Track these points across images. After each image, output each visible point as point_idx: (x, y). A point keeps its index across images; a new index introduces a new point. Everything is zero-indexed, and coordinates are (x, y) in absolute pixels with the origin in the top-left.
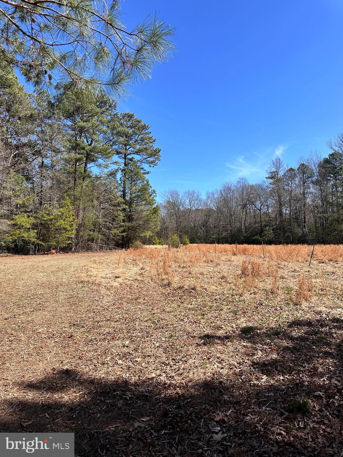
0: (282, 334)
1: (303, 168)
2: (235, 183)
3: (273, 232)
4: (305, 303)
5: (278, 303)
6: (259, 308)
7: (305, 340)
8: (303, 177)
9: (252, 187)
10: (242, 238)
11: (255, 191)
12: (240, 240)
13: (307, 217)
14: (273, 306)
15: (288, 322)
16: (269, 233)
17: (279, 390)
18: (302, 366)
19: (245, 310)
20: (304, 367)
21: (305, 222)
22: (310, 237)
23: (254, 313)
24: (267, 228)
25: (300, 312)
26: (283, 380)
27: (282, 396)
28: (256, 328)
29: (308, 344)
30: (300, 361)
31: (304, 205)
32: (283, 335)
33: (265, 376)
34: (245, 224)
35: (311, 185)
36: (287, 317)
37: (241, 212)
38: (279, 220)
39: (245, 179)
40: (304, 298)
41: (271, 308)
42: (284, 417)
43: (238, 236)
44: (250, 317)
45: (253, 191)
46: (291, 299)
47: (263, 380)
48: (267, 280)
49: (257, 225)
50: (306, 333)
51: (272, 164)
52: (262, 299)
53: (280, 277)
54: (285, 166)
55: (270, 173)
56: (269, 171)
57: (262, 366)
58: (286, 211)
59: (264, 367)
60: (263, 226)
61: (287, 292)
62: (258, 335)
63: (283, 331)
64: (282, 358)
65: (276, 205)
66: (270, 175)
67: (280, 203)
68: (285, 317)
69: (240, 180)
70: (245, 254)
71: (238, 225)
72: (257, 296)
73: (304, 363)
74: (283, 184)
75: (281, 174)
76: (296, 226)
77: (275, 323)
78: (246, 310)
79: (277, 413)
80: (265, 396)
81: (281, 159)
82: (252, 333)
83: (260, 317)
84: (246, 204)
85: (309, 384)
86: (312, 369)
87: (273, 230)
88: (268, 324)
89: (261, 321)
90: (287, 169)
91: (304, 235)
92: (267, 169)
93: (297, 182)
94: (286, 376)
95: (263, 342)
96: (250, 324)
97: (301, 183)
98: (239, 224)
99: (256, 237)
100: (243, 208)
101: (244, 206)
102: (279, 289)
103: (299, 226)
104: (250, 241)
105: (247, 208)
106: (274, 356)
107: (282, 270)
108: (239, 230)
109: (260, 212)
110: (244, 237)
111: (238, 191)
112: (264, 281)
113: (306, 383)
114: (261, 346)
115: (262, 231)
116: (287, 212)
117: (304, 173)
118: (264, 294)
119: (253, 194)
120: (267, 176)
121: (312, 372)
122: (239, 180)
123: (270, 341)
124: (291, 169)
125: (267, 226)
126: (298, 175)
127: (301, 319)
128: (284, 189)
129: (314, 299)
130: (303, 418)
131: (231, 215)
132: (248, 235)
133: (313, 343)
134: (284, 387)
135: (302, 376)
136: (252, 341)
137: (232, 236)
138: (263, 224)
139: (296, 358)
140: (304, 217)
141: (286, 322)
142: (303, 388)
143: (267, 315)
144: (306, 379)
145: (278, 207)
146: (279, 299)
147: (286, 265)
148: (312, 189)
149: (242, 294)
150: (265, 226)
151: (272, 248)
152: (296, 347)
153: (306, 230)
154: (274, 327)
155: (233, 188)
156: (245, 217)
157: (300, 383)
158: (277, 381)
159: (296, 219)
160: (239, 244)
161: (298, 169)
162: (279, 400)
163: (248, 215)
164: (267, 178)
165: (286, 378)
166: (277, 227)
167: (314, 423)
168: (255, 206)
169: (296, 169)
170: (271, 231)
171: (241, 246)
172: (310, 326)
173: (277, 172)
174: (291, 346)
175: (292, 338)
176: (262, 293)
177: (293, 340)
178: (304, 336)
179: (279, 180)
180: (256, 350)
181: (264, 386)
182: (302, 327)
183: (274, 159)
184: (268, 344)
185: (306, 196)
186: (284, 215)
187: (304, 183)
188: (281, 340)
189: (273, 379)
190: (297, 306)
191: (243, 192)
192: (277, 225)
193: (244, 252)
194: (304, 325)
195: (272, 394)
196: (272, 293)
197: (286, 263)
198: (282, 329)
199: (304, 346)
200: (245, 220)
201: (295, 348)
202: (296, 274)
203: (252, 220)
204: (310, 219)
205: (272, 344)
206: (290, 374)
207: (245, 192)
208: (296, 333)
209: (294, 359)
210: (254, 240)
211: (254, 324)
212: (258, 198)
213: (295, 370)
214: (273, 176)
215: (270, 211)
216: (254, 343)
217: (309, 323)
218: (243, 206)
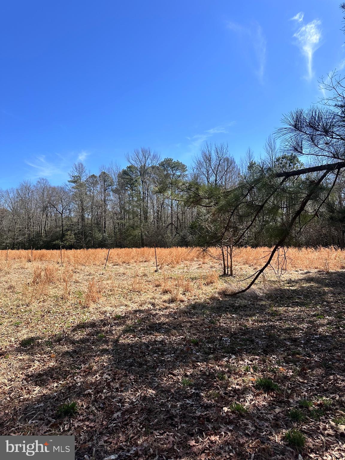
0: (64, 340)
1: (104, 176)
2: (35, 183)
3: (75, 237)
4: (93, 305)
5: (66, 309)
6: (45, 316)
7: (86, 342)
8: (104, 185)
9: (54, 189)
10: (41, 243)
11: (57, 193)
12: (39, 246)
13: (107, 223)
14: (61, 312)
15: (72, 327)
16: (71, 237)
17: (49, 399)
18: (78, 368)
19: (29, 320)
20: (80, 369)
21: (105, 227)
22: (109, 242)
23: (39, 322)
24: (69, 233)
25: (87, 315)
26: (57, 386)
27: (52, 404)
28: (39, 338)
29: (88, 345)
30: (77, 364)
31: (105, 212)
32: (66, 340)
33: (38, 387)
34: (45, 228)
35: (111, 193)
36: (72, 321)
37: (42, 215)
38: (80, 224)
39: (46, 180)
40: (91, 300)
41: (58, 315)
42: (51, 425)
43: (37, 240)
44: (33, 327)
45: (54, 194)
46: (80, 303)
47: (36, 392)
48: (60, 286)
49: (58, 229)
50: (88, 334)
51: (75, 169)
52: (51, 307)
53: (74, 282)
54: (87, 172)
55: (73, 177)
56: (72, 174)
57: (37, 377)
58: (88, 216)
59: (39, 378)
60: (65, 231)
61: (78, 296)
62: (39, 345)
63: (66, 336)
64: (60, 364)
65: (78, 210)
66: (72, 179)
67: (83, 208)
68: (71, 322)
69: (41, 180)
70: (41, 260)
71: (37, 229)
72: (45, 304)
73: (81, 365)
74: (86, 189)
75: (84, 179)
76: (97, 231)
77: (60, 329)
78: (31, 320)
79: (43, 423)
80: (34, 408)
81: (84, 165)
82: (32, 344)
83: (45, 325)
84: (47, 207)
85: (82, 384)
86: (87, 368)
87: (75, 234)
88: (52, 332)
89: (45, 330)
90: (89, 175)
91: (104, 240)
92: (70, 173)
93: (98, 189)
94: (60, 382)
95: (43, 352)
96: (32, 335)
97: (102, 190)
98: (38, 227)
99: (57, 242)
100: (44, 211)
101: (45, 209)
102: (71, 294)
103: (100, 231)
104: (50, 246)
105: (48, 211)
106: (52, 364)
107: (78, 275)
108: (39, 234)
109: (62, 216)
110: (43, 241)
111: (37, 192)
112: (56, 287)
113: (79, 384)
114: (40, 356)
115: (63, 235)
116: (90, 217)
117: (105, 181)
118: (53, 301)
119: (54, 196)
120: (70, 179)
121: (87, 371)
122: (39, 180)
123: (50, 349)
124: (94, 175)
125: (69, 231)
126: (99, 182)
127: (87, 321)
128: (86, 194)
129: (102, 300)
130: (70, 420)
131: (29, 218)
132: (49, 239)
133: (93, 343)
134: (55, 394)
135: (76, 378)
136: (31, 352)
137: (29, 240)
138: (65, 228)
139: (75, 361)
140: (105, 223)
141: (71, 327)
142: (75, 390)
143: (52, 322)
144: (79, 380)
145: (80, 211)
146: (69, 304)
147: (82, 269)
148: (113, 197)
149: (29, 304)
150: (67, 230)
151: (71, 253)
152: (76, 350)
153: (106, 235)
154: (57, 334)
155: (32, 188)
156: (45, 220)
157: (73, 386)
158: (50, 390)
159: (97, 224)
160: (37, 249)
161: (99, 177)
162: (49, 408)
163: (49, 218)
164: (69, 181)
165: (60, 384)
166: (79, 232)
167: (79, 422)
168: (56, 209)
169: (98, 176)
170: (72, 236)
171: (39, 251)
172: (94, 327)
173: (79, 177)
174: (71, 350)
175: (73, 342)
176: (51, 300)
177: (75, 344)
178: (86, 338)
179: (81, 185)
180: (33, 361)
181: (35, 398)
182: (86, 329)
183: (77, 164)
184: (48, 352)
185: (107, 202)
186: (86, 220)
187: (105, 191)
188: (62, 345)
189: (46, 388)
190: (85, 309)
191: (43, 194)
192: (79, 230)
193: (41, 258)
194: (88, 327)
195: (42, 404)
196: (62, 299)
197: (83, 267)
198: (65, 334)
199: (84, 348)
200: (45, 224)
201: (74, 351)
202: (91, 277)
203: (53, 224)
204: (109, 224)
205: (52, 351)
206: (65, 378)
207: (45, 194)
208: (78, 336)
209: (71, 362)
210: (55, 245)
211: (36, 334)
212: (60, 202)
213: (71, 373)
214: (75, 180)
215: (72, 215)
216: (32, 354)
217: (93, 325)
218: (43, 208)
